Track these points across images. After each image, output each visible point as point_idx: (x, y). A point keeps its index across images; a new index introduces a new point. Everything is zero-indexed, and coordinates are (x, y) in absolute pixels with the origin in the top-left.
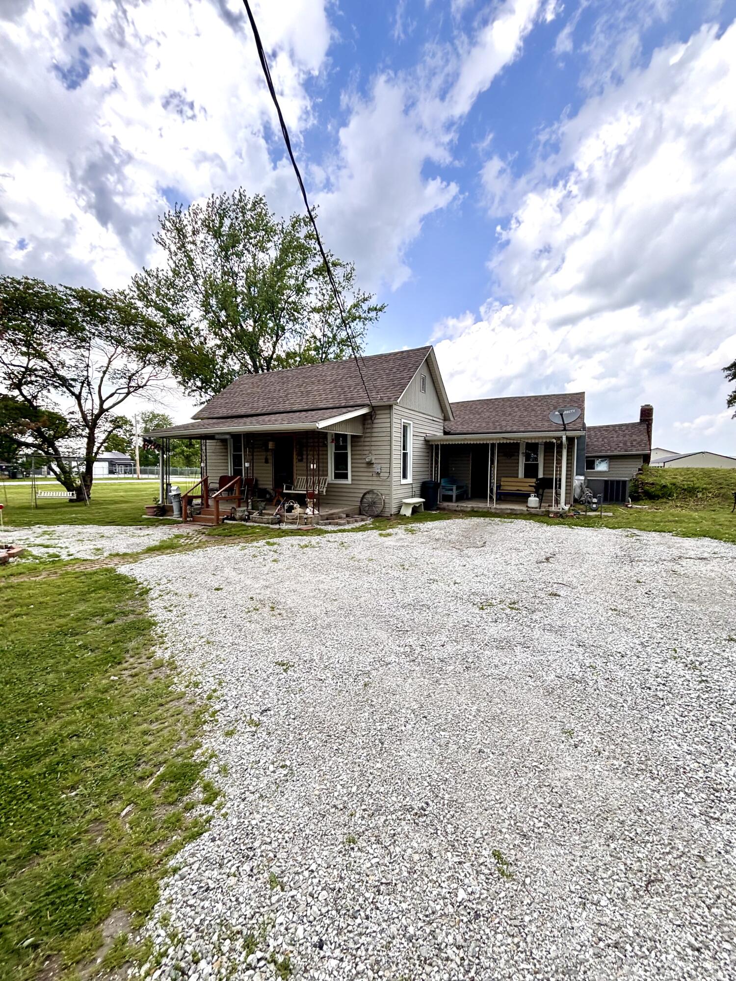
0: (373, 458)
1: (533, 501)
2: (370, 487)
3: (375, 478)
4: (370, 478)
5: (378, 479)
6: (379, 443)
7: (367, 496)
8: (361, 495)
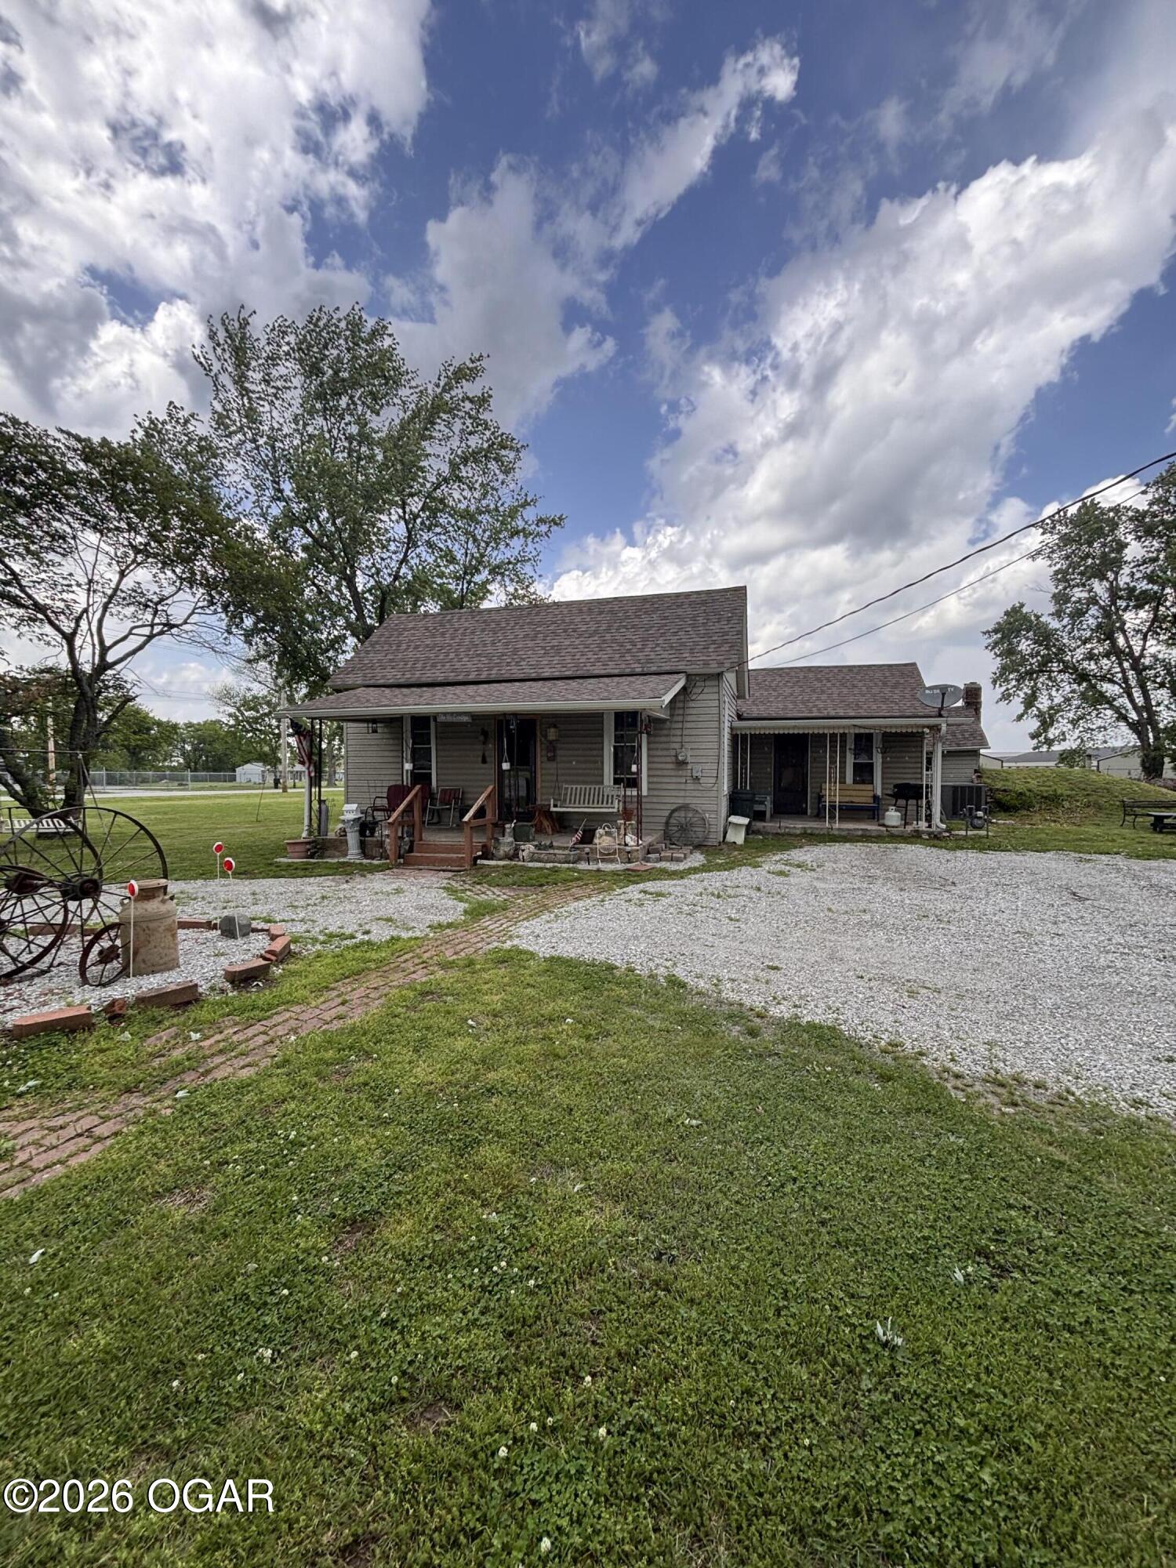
0: (686, 754)
1: (893, 817)
2: (681, 801)
3: (690, 786)
4: (683, 787)
5: (697, 787)
6: (694, 732)
7: (676, 814)
8: (667, 813)
